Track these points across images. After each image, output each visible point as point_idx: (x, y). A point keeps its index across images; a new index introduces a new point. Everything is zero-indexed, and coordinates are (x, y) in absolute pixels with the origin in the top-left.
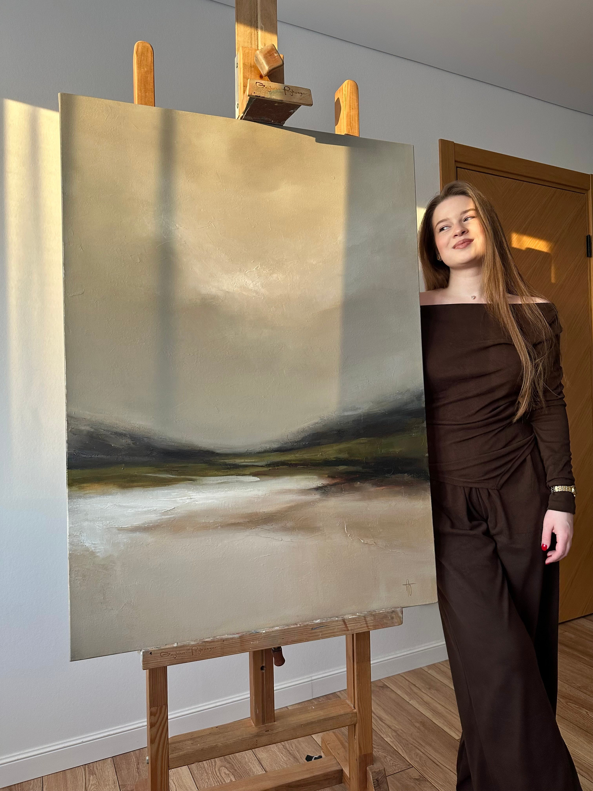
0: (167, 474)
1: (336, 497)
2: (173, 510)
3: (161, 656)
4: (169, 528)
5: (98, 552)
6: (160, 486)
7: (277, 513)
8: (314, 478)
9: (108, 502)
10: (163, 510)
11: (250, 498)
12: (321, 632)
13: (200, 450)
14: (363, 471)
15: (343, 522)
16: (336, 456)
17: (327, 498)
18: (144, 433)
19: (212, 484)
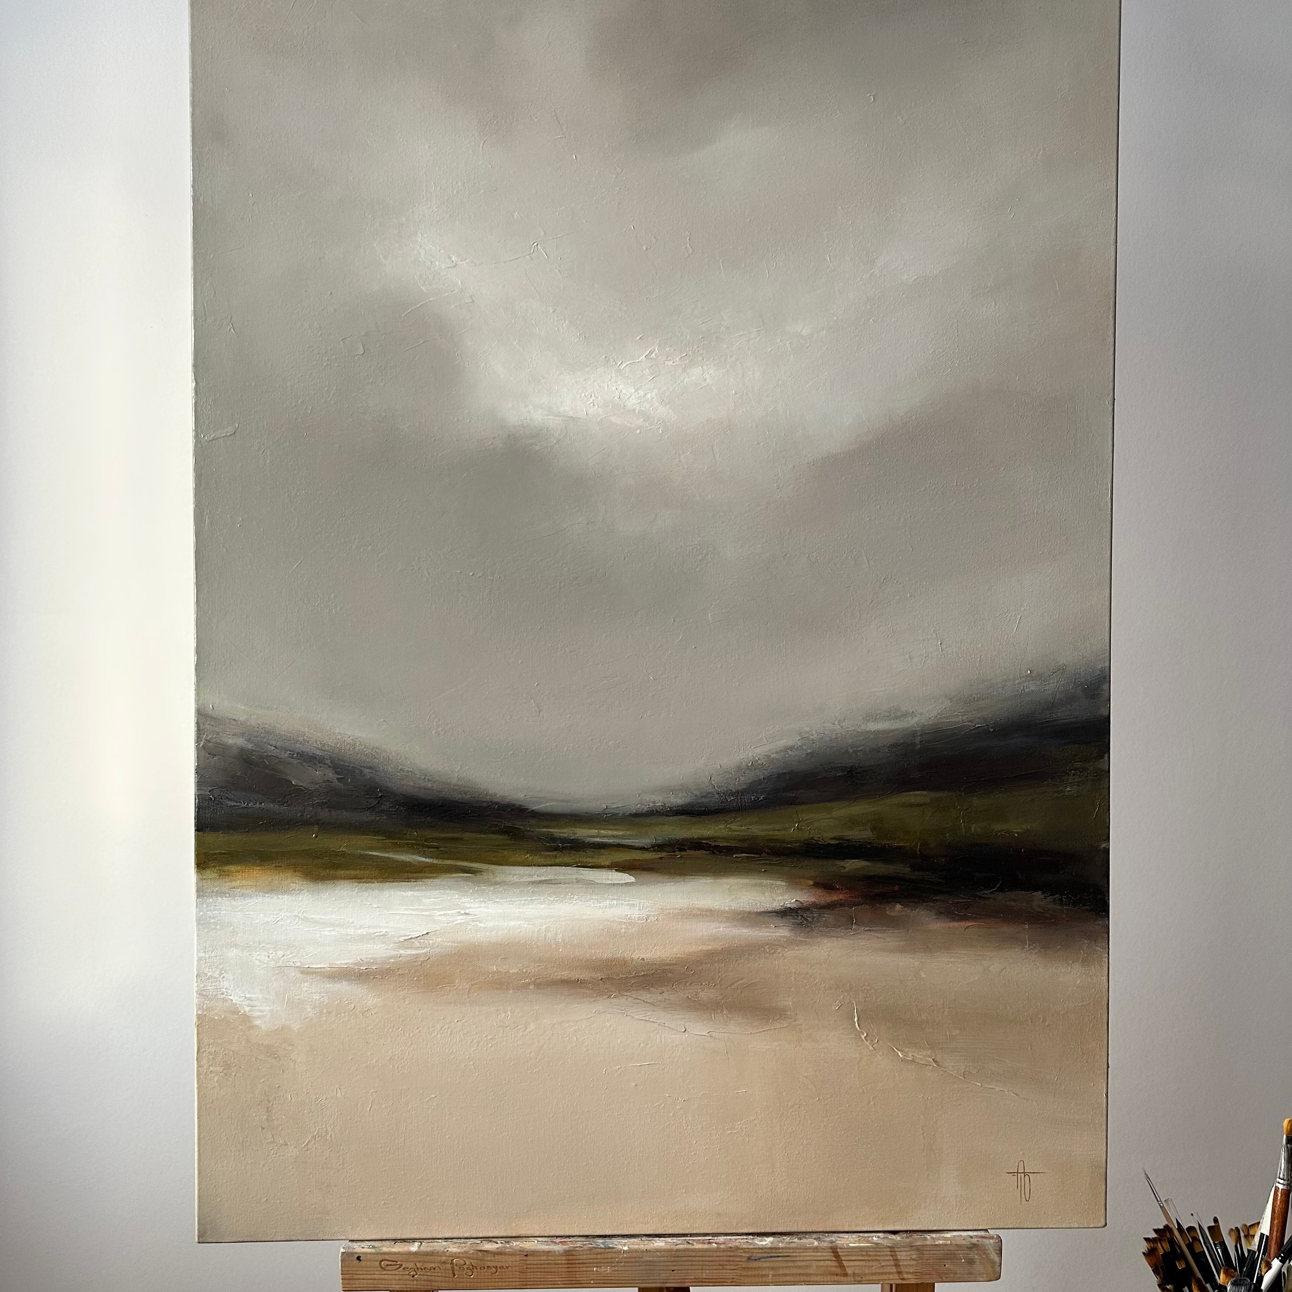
0: (413, 854)
1: (834, 937)
2: (423, 937)
3: (381, 1267)
4: (415, 979)
5: (258, 1017)
6: (397, 881)
7: (675, 964)
8: (778, 887)
9: (281, 910)
10: (401, 936)
12: (773, 1268)
13: (491, 802)
14: (913, 877)
15: (850, 1001)
16: (838, 834)
17: (808, 938)
18: (364, 758)
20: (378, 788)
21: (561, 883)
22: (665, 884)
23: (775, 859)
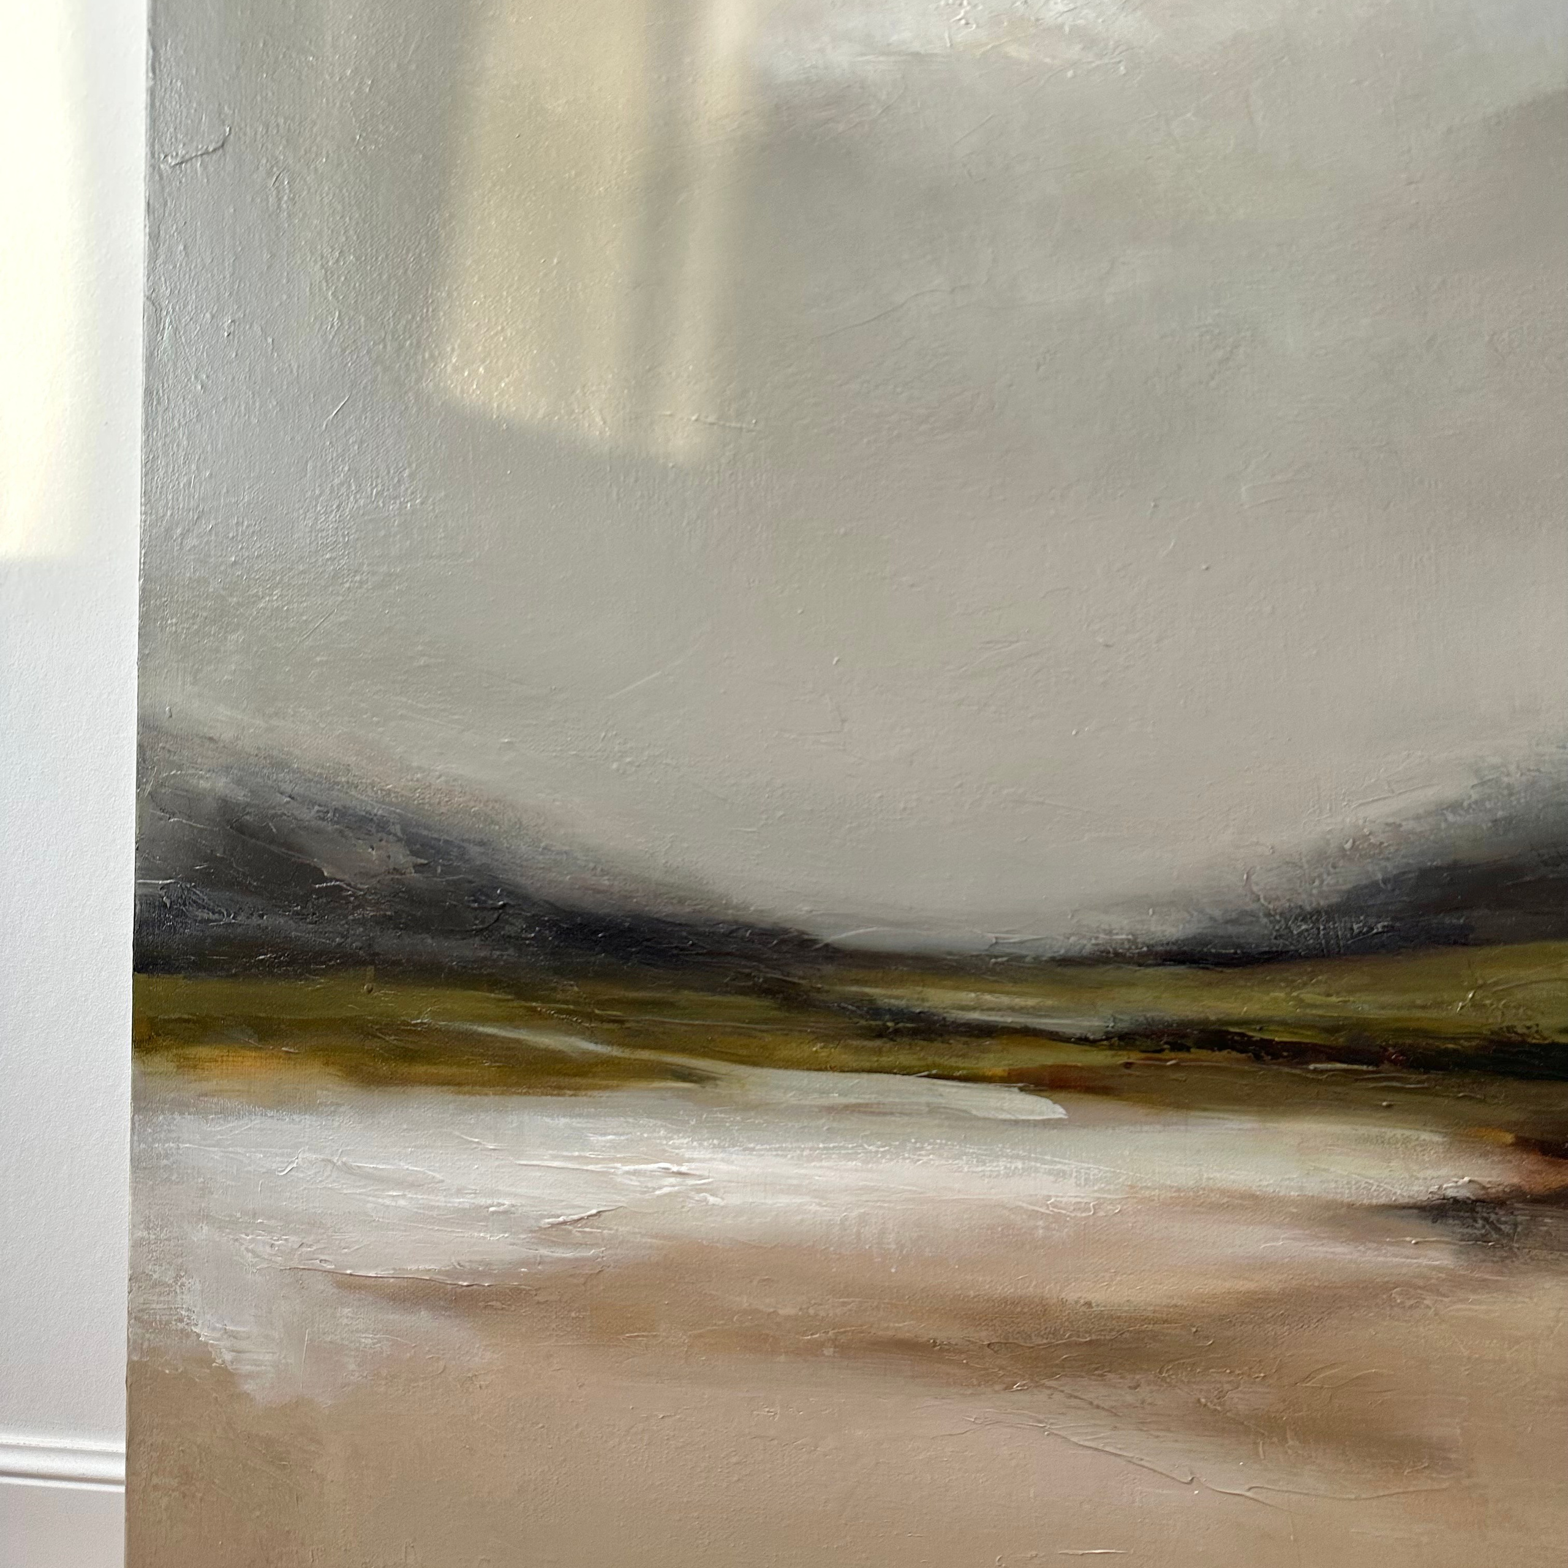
0: (568, 1033)
2: (591, 1222)
5: (250, 1376)
6: (534, 1094)
7: (1165, 1322)
9: (297, 1145)
10: (543, 1217)
11: (1006, 1213)
13: (736, 922)
17: (1504, 1274)
19: (796, 1112)
20: (496, 888)
21: (892, 1114)
22: (1138, 1128)
23: (1414, 1079)
